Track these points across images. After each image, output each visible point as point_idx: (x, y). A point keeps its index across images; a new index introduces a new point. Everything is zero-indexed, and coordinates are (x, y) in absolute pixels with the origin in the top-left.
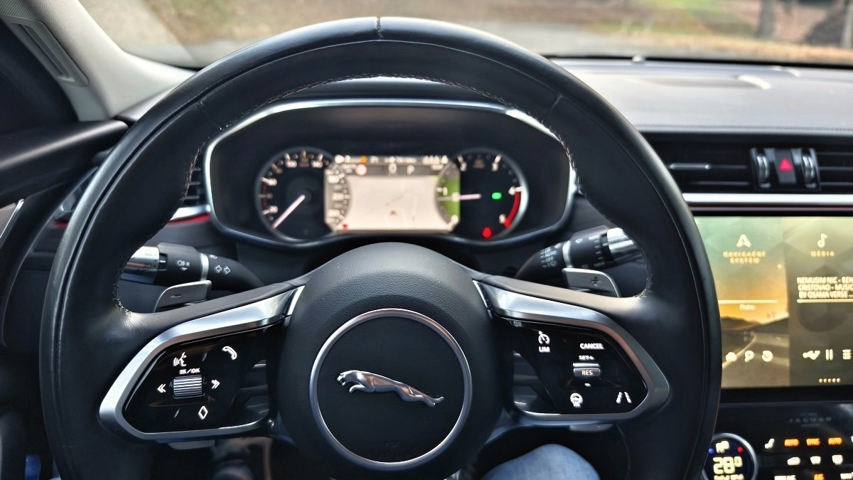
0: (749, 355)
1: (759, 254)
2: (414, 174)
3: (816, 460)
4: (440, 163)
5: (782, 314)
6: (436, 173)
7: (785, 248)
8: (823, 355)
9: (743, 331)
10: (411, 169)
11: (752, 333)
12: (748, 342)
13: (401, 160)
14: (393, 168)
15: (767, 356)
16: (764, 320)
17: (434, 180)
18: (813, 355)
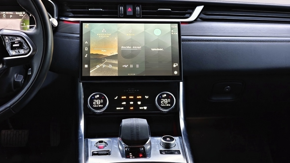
0: (104, 66)
1: (109, 35)
2: (12, 18)
3: (132, 103)
4: (22, 14)
5: (116, 53)
6: (21, 17)
7: (118, 33)
8: (129, 66)
9: (102, 58)
10: (11, 16)
11: (105, 59)
12: (104, 62)
13: (7, 13)
14: (4, 16)
15: (110, 66)
16: (109, 55)
17: (20, 20)
18: (126, 66)
